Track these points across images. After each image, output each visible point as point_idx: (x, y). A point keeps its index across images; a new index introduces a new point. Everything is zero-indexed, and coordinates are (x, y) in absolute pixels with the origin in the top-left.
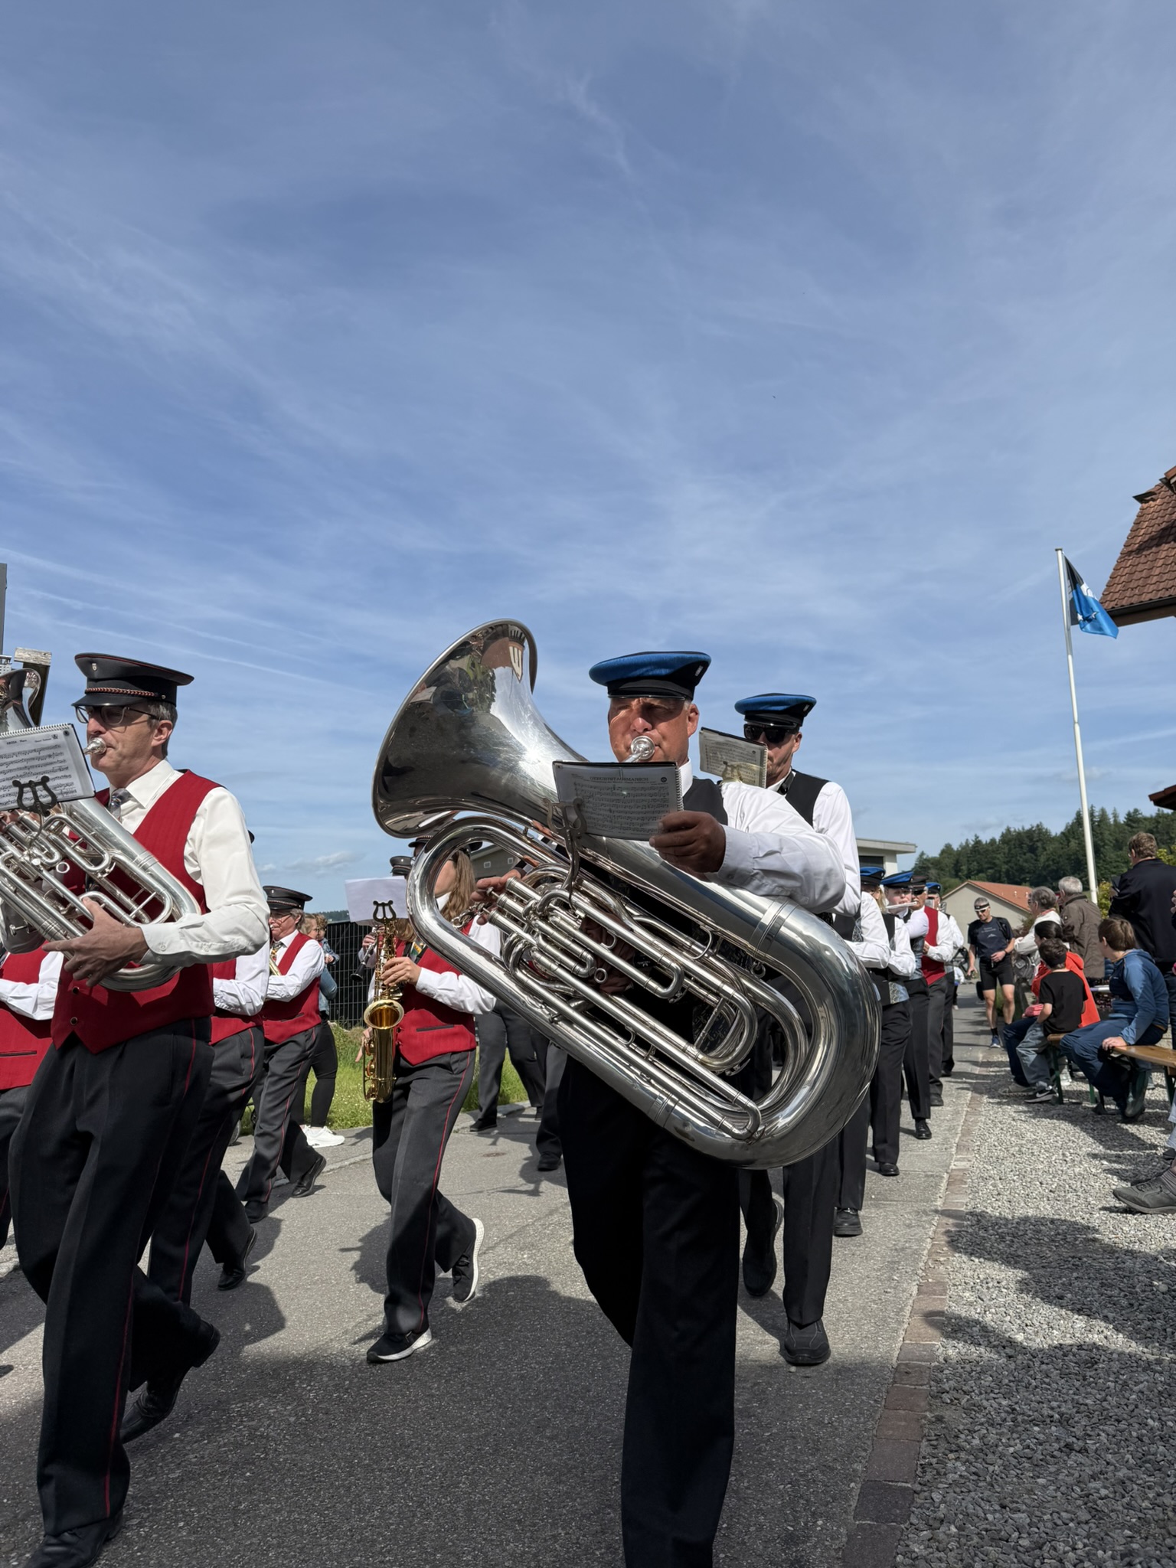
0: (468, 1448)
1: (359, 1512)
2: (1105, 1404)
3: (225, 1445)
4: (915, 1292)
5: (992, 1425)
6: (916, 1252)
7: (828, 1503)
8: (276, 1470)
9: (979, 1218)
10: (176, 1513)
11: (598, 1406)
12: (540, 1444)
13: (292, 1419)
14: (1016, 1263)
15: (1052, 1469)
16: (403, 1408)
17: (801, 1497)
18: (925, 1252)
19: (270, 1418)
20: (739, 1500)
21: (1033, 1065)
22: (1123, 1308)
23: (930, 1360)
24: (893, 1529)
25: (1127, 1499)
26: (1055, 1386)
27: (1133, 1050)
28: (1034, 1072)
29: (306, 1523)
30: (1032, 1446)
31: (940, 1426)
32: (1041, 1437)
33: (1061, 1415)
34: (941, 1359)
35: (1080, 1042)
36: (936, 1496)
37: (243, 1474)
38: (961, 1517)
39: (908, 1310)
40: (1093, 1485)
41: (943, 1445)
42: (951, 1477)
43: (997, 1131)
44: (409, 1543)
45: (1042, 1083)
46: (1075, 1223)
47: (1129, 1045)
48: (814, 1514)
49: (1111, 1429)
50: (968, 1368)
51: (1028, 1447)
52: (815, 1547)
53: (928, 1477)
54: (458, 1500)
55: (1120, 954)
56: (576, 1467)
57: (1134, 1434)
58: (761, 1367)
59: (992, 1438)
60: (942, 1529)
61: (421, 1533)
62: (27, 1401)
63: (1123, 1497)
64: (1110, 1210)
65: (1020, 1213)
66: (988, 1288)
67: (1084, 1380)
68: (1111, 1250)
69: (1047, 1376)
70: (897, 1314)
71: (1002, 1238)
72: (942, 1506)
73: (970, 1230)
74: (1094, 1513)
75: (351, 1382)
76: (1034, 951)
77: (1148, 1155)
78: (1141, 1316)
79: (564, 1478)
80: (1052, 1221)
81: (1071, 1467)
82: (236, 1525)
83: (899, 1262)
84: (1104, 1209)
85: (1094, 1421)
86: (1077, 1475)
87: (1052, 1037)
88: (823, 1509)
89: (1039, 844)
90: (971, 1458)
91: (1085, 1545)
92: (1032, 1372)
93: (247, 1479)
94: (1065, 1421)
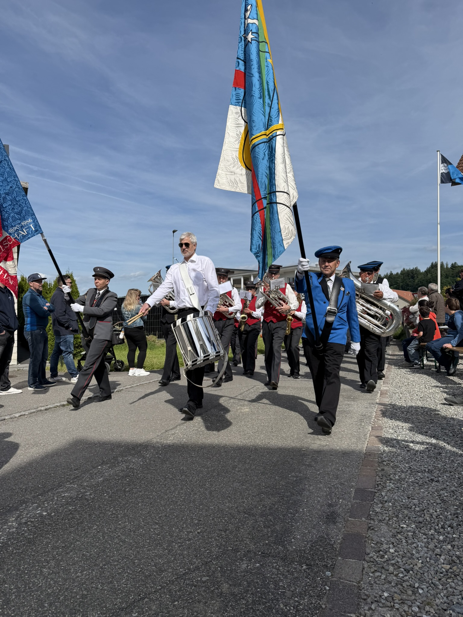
0: (207, 474)
1: (170, 492)
2: (445, 467)
3: (118, 471)
4: (371, 429)
5: (403, 472)
6: (370, 416)
7: (343, 495)
8: (138, 479)
9: (394, 406)
10: (103, 491)
11: (254, 462)
12: (234, 473)
13: (141, 463)
14: (409, 421)
15: (426, 487)
16: (182, 461)
17: (333, 492)
18: (374, 416)
19: (133, 462)
20: (310, 493)
21: (413, 354)
22: (450, 436)
23: (378, 451)
24: (368, 503)
25: (455, 497)
26: (426, 460)
27: (455, 348)
28: (413, 357)
29: (151, 495)
30: (418, 479)
31: (383, 472)
32: (422, 476)
33: (429, 470)
34: (382, 451)
35: (434, 345)
36: (383, 494)
37: (126, 480)
38: (393, 500)
39: (368, 435)
40: (442, 492)
41: (384, 478)
42: (388, 488)
43: (399, 377)
44: (190, 502)
45: (417, 361)
46: (431, 408)
47: (453, 346)
48: (338, 498)
49: (448, 475)
50: (392, 454)
51: (417, 479)
52: (339, 508)
53: (380, 488)
54: (206, 490)
55: (453, 312)
56: (248, 481)
57: (457, 476)
58: (314, 451)
59: (403, 476)
60: (387, 504)
61: (194, 499)
62: (43, 455)
63: (454, 496)
64: (444, 404)
65: (410, 404)
66: (398, 429)
67: (437, 459)
68: (445, 418)
69: (423, 457)
70: (364, 436)
71: (403, 413)
72: (386, 497)
73: (390, 410)
74: (443, 501)
75: (162, 452)
76: (417, 312)
77: (458, 387)
78: (458, 439)
79: (244, 484)
80: (422, 408)
81: (433, 486)
82: (125, 495)
83: (364, 420)
84: (442, 404)
85: (441, 472)
86: (436, 489)
87: (422, 344)
88: (341, 497)
89: (415, 275)
90: (395, 482)
91: (440, 511)
92: (417, 456)
93: (128, 481)
94: (430, 472)
